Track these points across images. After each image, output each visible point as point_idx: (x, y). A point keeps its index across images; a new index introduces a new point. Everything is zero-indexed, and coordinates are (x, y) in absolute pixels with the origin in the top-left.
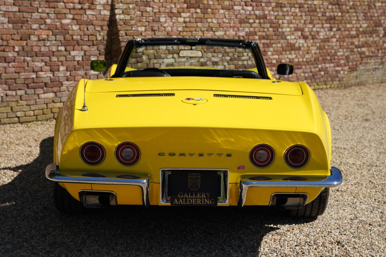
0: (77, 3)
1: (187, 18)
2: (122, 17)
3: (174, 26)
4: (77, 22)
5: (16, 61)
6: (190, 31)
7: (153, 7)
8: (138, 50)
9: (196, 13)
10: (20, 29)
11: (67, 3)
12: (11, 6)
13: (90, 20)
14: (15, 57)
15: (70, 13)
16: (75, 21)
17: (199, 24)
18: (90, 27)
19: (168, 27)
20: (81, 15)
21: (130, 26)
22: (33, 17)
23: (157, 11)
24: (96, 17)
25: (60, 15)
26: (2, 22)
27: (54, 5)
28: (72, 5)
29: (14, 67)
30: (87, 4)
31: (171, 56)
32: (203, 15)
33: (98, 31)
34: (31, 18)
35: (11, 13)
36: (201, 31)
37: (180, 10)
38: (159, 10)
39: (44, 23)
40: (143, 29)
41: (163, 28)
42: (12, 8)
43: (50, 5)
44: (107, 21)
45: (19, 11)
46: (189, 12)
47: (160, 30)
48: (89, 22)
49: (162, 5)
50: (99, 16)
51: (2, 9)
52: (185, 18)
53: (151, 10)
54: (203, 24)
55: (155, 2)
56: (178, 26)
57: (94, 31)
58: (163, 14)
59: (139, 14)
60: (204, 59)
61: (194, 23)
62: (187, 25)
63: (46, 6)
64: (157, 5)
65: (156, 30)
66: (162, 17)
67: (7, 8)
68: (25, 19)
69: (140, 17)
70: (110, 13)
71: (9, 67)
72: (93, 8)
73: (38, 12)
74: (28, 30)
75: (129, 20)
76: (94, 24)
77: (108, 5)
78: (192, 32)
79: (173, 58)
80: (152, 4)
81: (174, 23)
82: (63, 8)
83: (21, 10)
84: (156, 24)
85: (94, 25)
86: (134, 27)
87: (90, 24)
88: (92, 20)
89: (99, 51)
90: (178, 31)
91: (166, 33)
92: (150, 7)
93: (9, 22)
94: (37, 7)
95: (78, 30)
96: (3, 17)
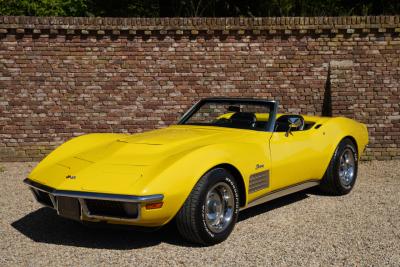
2: (337, 80)
4: (295, 86)
7: (375, 71)
11: (286, 72)
13: (307, 84)
21: (344, 88)
30: (304, 72)
34: (254, 85)
35: (238, 81)
38: (382, 73)
39: (264, 88)
41: (387, 89)
42: (239, 78)
43: (270, 74)
44: (324, 84)
45: (245, 80)
47: (383, 91)
48: (306, 86)
49: (386, 68)
50: (317, 80)
51: (231, 79)
53: (372, 74)
55: (378, 67)
57: (311, 92)
58: (388, 77)
59: (359, 78)
63: (267, 75)
64: (379, 69)
65: (379, 91)
66: (386, 79)
67: (234, 79)
68: (249, 85)
69: (360, 80)
70: (327, 78)
72: (310, 74)
73: (260, 80)
74: (251, 93)
75: (344, 83)
76: (311, 87)
77: (325, 71)
80: (373, 69)
82: (282, 76)
95: (295, 92)
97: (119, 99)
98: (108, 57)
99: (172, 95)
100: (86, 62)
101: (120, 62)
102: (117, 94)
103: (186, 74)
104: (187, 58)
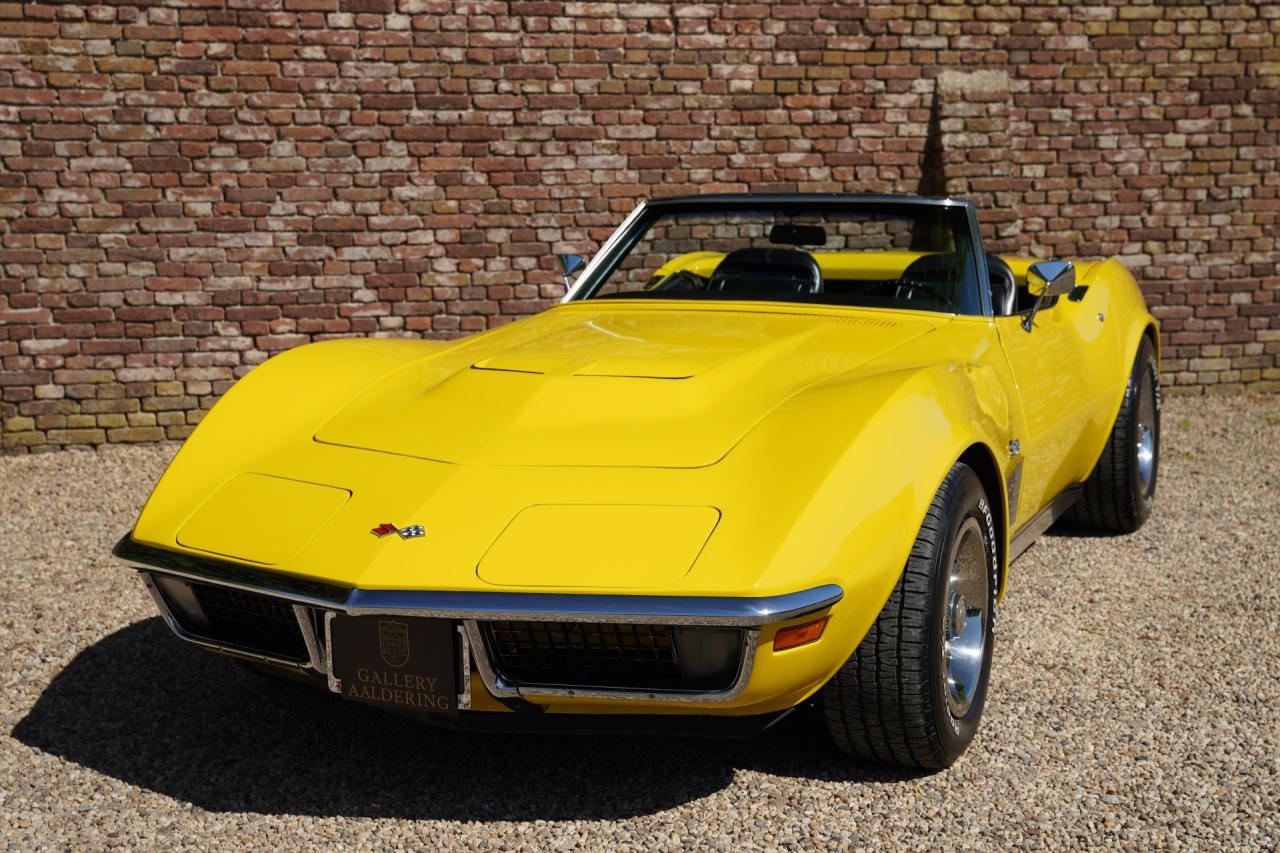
0: (824, 108)
1: (1199, 133)
2: (962, 138)
3: (1149, 160)
4: (824, 158)
5: (646, 264)
6: (1210, 173)
7: (1074, 108)
8: (1003, 229)
9: (1235, 116)
10: (658, 183)
11: (797, 109)
12: (638, 125)
13: (865, 151)
14: (644, 254)
15: (805, 137)
16: (819, 155)
17: (1243, 150)
18: (865, 171)
19: (1127, 162)
20: (837, 138)
21: (986, 165)
22: (694, 152)
23: (1091, 117)
24: (883, 143)
25: (772, 143)
26: (611, 166)
27: (757, 114)
28: (809, 113)
29: (641, 281)
30: (855, 109)
31: (1137, 247)
32: (1261, 122)
33: (889, 180)
34: (691, 154)
35: (635, 142)
36: (1254, 169)
37: (1174, 112)
38: (1096, 114)
39: (725, 164)
40: (1040, 170)
41: (1109, 168)
42: (639, 131)
43: (745, 116)
44: (919, 152)
45: (658, 138)
46: (1209, 115)
47: (1097, 173)
48: (861, 158)
49: (1109, 98)
50: (895, 139)
51: (611, 134)
52: (1190, 134)
53: (1066, 116)
54: (1261, 148)
55: (1084, 93)
56: (1164, 158)
57: (877, 180)
58: (1111, 126)
59: (1025, 130)
60: (1265, 256)
61: (1228, 149)
62: (1198, 155)
63: (733, 120)
64: (1087, 101)
65: (1085, 174)
66: (1108, 135)
67: (623, 132)
68: (673, 156)
69: (1029, 136)
70: (929, 131)
71: (628, 280)
72: (873, 118)
73: (710, 137)
74: (681, 183)
75: (983, 147)
76: (876, 161)
77: (922, 107)
78: (1216, 175)
79: (1144, 251)
80: (1068, 99)
81: (1148, 151)
82: (785, 124)
83: (662, 135)
84: (1085, 155)
85: (878, 166)
86: (998, 167)
87: (862, 162)
88: (872, 152)
89: (892, 234)
90: (1163, 172)
91: (1119, 182)
92: (1064, 106)
93: (629, 168)
94: (709, 125)
95: (826, 180)
96: (613, 154)
97: (203, 208)
98: (153, 48)
99: (405, 191)
100: (67, 65)
101: (203, 69)
102: (192, 189)
103: (454, 115)
104: (456, 55)
